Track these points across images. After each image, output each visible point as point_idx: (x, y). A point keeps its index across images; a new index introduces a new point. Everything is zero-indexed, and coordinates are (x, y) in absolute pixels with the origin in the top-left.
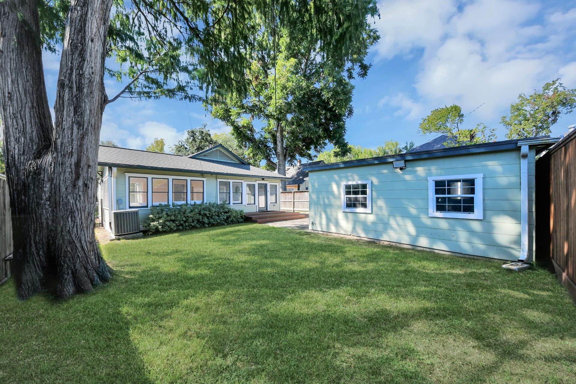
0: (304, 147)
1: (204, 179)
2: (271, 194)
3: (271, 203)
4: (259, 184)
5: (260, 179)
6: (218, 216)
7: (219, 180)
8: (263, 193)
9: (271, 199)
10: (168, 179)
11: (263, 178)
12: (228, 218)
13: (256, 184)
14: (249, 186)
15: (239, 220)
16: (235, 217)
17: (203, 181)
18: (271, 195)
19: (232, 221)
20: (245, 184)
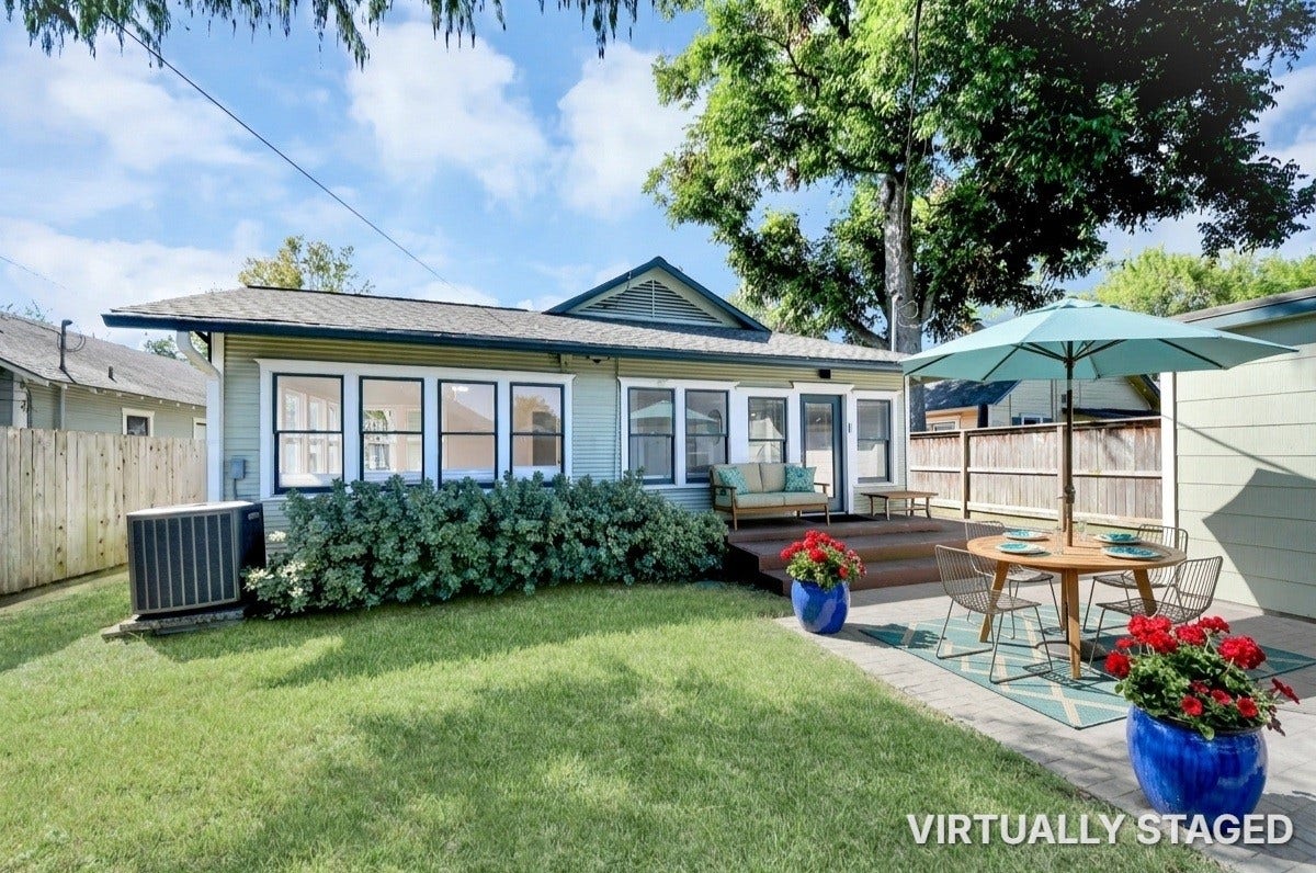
0: (1003, 263)
1: (567, 380)
2: (863, 441)
3: (861, 480)
4: (804, 398)
5: (812, 373)
6: (590, 542)
7: (626, 383)
8: (827, 435)
9: (863, 463)
10: (422, 380)
11: (825, 365)
12: (636, 552)
13: (793, 396)
14: (759, 408)
15: (696, 561)
16: (675, 547)
17: (562, 387)
18: (860, 448)
19: (659, 566)
20: (739, 398)
